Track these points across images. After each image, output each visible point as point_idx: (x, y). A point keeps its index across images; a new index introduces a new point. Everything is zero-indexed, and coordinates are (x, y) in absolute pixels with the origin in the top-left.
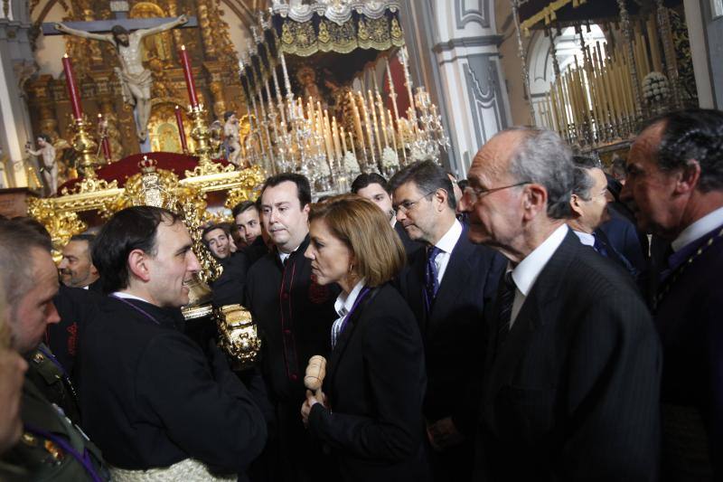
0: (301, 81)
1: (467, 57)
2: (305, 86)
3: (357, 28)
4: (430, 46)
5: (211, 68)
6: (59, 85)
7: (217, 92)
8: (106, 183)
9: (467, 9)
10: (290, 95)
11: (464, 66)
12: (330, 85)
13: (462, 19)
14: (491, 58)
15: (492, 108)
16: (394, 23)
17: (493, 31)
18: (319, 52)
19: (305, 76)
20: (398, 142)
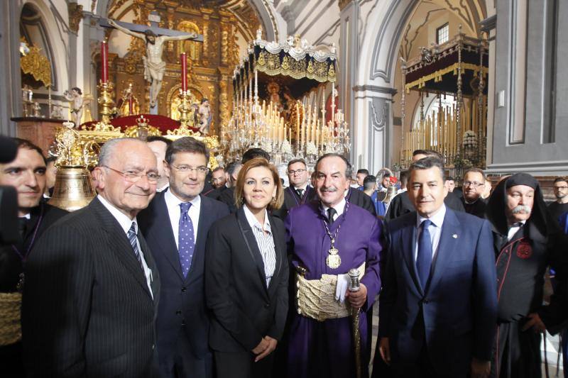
0: (270, 91)
1: (372, 97)
2: (271, 94)
3: (307, 65)
4: (352, 86)
5: (223, 71)
6: (121, 61)
7: (224, 87)
8: (113, 127)
9: (378, 69)
10: (256, 97)
11: (370, 102)
12: (287, 97)
13: (374, 74)
14: (387, 102)
15: (381, 132)
16: (331, 67)
17: (391, 86)
18: (280, 74)
19: (272, 88)
20: (320, 141)
